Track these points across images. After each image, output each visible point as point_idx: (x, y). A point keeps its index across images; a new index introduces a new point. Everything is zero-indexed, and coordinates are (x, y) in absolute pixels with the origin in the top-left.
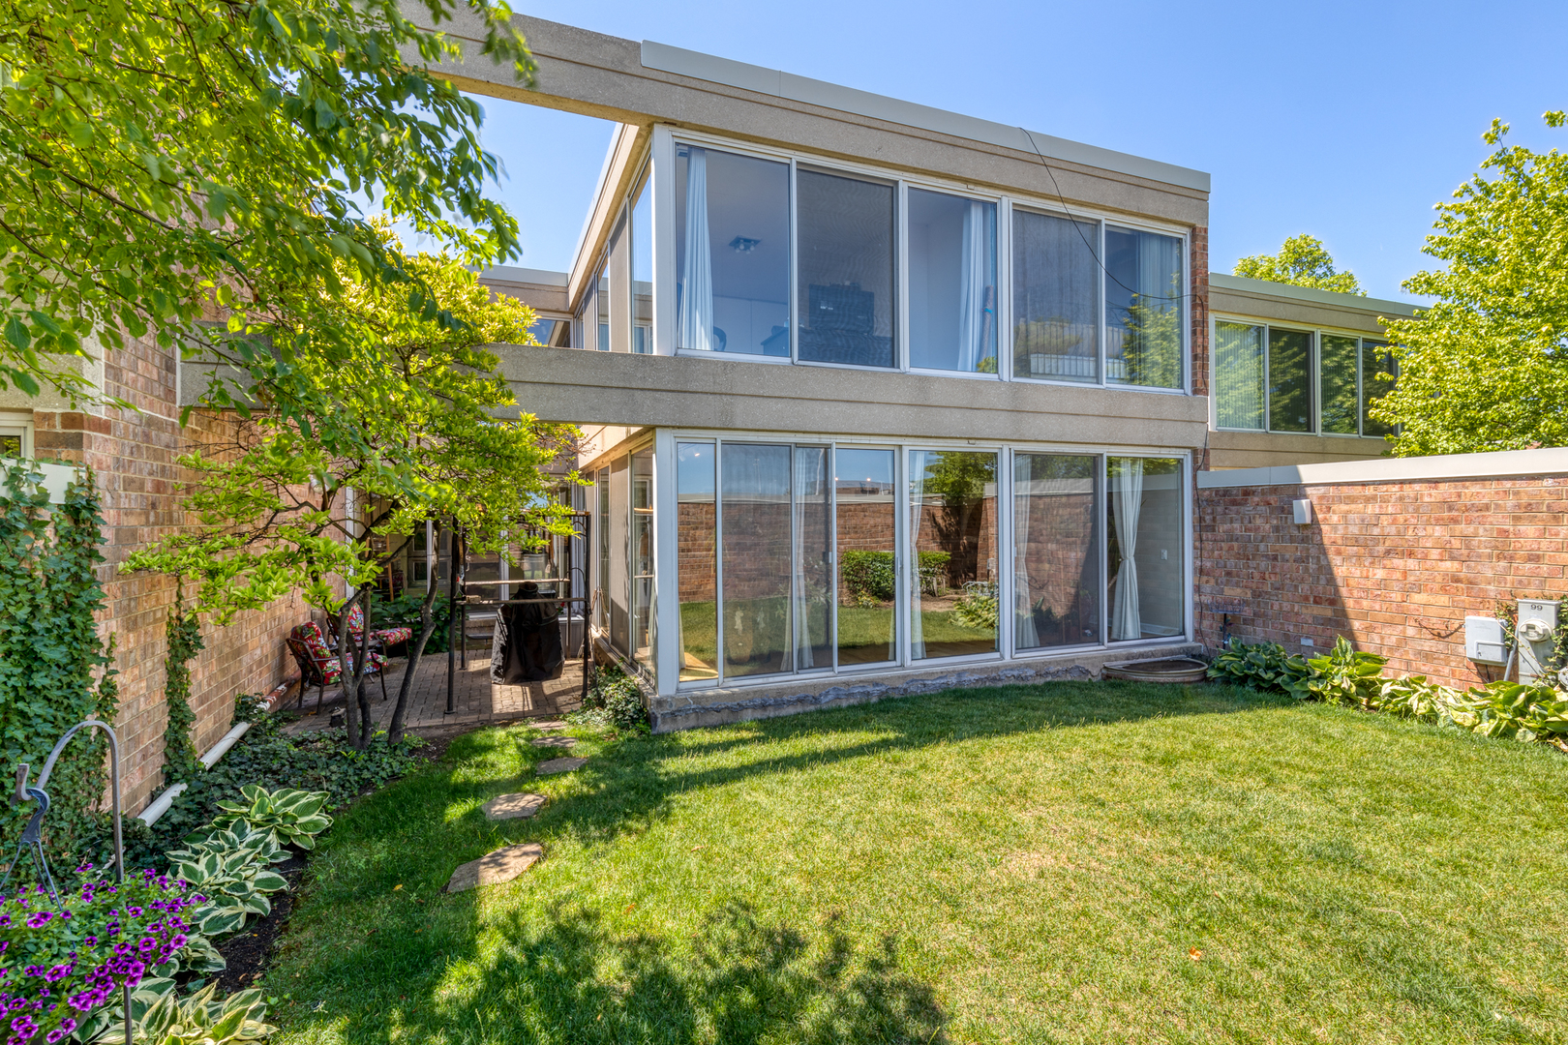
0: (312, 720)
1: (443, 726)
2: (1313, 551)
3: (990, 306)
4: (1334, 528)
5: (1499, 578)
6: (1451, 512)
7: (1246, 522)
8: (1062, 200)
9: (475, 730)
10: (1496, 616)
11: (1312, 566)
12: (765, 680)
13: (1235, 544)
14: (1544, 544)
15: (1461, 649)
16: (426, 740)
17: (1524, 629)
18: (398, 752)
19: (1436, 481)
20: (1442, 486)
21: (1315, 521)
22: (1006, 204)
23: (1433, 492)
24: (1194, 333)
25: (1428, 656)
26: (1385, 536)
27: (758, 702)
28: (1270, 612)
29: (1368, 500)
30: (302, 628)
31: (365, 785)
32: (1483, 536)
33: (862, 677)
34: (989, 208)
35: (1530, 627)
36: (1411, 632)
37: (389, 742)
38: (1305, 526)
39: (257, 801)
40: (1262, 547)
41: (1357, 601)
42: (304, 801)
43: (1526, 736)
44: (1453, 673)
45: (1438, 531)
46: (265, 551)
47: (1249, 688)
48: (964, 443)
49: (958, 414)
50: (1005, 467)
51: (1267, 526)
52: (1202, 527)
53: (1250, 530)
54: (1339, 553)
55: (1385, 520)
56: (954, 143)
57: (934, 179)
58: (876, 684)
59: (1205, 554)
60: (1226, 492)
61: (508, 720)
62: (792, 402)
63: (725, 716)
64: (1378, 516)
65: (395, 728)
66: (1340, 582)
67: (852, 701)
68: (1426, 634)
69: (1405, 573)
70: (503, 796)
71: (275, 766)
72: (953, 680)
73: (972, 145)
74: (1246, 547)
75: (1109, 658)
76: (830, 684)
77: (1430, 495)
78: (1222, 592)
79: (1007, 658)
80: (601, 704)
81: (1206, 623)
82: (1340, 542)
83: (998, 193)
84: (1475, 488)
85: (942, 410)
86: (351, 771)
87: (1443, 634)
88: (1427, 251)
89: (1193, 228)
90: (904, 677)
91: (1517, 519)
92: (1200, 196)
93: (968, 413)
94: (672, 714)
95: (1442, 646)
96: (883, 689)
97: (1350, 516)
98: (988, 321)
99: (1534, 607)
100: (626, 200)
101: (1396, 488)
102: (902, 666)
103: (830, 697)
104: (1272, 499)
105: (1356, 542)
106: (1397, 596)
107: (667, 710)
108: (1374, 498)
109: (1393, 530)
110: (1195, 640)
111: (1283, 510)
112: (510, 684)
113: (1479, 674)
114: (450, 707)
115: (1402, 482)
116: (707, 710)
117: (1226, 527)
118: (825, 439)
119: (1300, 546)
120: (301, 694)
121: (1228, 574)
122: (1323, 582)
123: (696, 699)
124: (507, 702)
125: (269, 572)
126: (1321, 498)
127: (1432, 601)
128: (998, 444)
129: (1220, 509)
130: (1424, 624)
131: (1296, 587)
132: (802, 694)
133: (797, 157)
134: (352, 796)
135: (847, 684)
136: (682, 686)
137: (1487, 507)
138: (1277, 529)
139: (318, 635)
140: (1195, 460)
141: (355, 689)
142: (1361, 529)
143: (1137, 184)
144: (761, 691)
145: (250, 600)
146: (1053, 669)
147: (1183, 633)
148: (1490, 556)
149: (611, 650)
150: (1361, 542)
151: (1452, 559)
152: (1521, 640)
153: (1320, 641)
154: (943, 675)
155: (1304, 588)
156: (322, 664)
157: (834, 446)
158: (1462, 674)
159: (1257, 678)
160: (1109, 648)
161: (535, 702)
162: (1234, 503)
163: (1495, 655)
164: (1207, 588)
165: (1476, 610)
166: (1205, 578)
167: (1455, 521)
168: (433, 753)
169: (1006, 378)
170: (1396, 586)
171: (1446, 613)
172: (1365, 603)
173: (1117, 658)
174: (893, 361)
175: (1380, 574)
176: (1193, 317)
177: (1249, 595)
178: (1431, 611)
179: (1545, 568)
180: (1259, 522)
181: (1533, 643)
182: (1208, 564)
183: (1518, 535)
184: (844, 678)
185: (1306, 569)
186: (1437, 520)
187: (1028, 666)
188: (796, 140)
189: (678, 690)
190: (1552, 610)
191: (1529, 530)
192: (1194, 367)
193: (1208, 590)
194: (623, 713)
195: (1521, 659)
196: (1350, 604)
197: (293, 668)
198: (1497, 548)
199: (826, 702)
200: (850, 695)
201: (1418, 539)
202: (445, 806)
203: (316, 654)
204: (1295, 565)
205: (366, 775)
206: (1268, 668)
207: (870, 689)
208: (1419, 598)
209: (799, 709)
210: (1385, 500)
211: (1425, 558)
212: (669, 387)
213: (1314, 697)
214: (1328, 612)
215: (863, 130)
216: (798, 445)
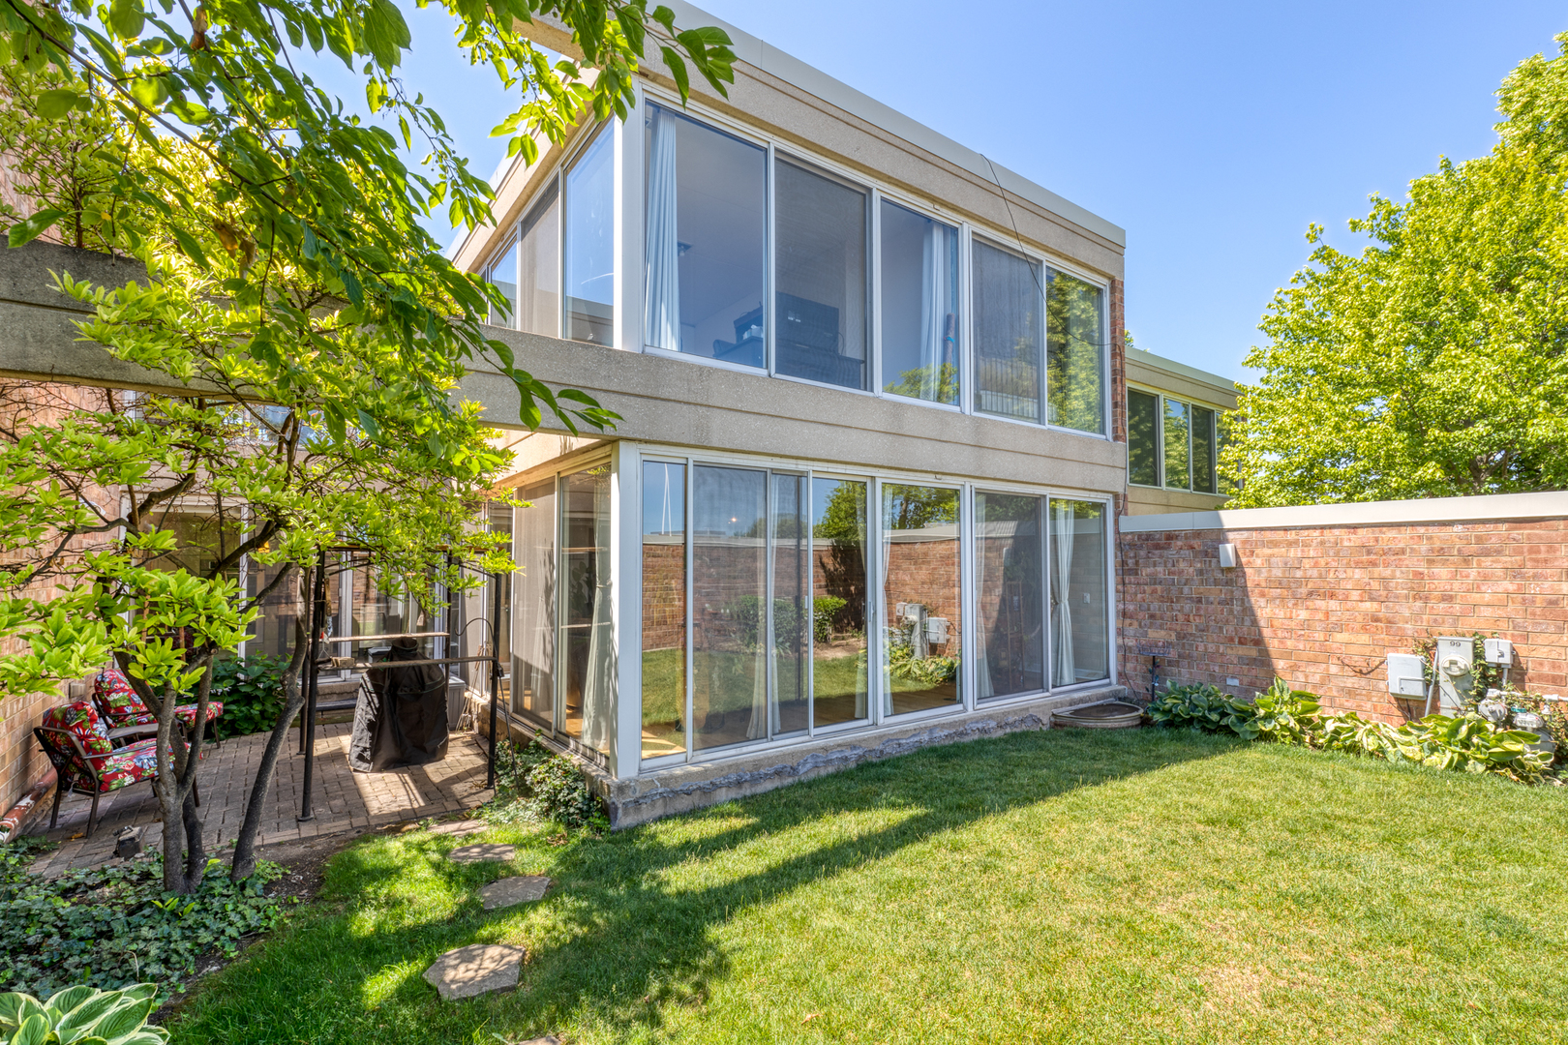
0: (78, 847)
1: (302, 841)
2: (1237, 594)
3: (951, 335)
4: (1258, 571)
5: (1416, 617)
6: (1369, 556)
7: (1169, 565)
8: (1017, 236)
9: (353, 842)
10: (1415, 652)
11: (1237, 608)
12: (738, 751)
13: (1159, 587)
14: (1456, 585)
15: (1382, 685)
16: (283, 865)
17: (1447, 665)
18: (249, 892)
19: (1354, 527)
20: (1361, 532)
21: (1239, 564)
22: (967, 230)
23: (1352, 537)
24: (1114, 381)
25: (1351, 693)
26: (1307, 579)
27: (733, 778)
28: (1195, 654)
29: (1290, 544)
30: (65, 712)
31: (206, 954)
32: (1400, 578)
33: (839, 739)
34: (952, 232)
35: (1453, 663)
36: (1334, 669)
37: (231, 877)
38: (1230, 570)
39: (23, 1025)
40: (1186, 590)
41: (1282, 640)
42: (113, 1009)
43: (1476, 768)
44: (1375, 707)
45: (1358, 573)
46: (55, 593)
47: (1195, 731)
48: (931, 478)
49: (928, 445)
50: (968, 505)
51: (1191, 570)
52: (1125, 570)
53: (1174, 573)
54: (1263, 595)
55: (1307, 563)
56: (925, 158)
57: (904, 192)
58: (853, 746)
59: (1128, 597)
60: (1149, 536)
61: (397, 824)
62: (771, 420)
63: (696, 800)
64: (1300, 560)
65: (241, 854)
66: (1262, 623)
67: (831, 769)
68: (1348, 671)
69: (1327, 614)
70: (452, 951)
71: (33, 936)
72: (925, 737)
73: (940, 163)
74: (1169, 590)
75: (1056, 705)
76: (808, 751)
77: (1350, 540)
78: (1145, 634)
79: (970, 709)
80: (527, 792)
81: (1129, 665)
82: (1263, 584)
83: (961, 218)
84: (1391, 533)
85: (915, 441)
86: (176, 935)
87: (1365, 671)
88: (1262, 328)
89: (1113, 281)
90: (880, 737)
91: (1430, 562)
92: (1116, 249)
93: (938, 445)
94: (636, 802)
95: (1363, 682)
96: (860, 752)
97: (1273, 560)
98: (950, 350)
99: (1453, 644)
100: (558, 169)
101: (1317, 533)
102: (875, 724)
103: (808, 766)
104: (1196, 543)
105: (1280, 585)
106: (1320, 636)
107: (629, 797)
108: (1296, 543)
109: (1315, 573)
110: (1119, 683)
111: (1206, 554)
112: (380, 771)
113: (1400, 707)
114: (305, 812)
115: (1323, 527)
116: (675, 793)
117: (1150, 570)
118: (802, 466)
119: (1224, 589)
120: (56, 807)
121: (1152, 616)
122: (1247, 623)
123: (664, 781)
124: (385, 798)
125: (68, 629)
126: (1245, 542)
127: (1353, 640)
128: (960, 481)
129: (1142, 553)
130: (1346, 661)
131: (1221, 628)
132: (779, 766)
133: (776, 142)
134: (184, 977)
135: (825, 749)
136: (646, 765)
137: (1403, 551)
138: (1201, 572)
139: (93, 721)
140: (1116, 505)
141: (180, 802)
142: (1284, 572)
143: (1074, 230)
144: (737, 765)
145: (34, 677)
146: (1011, 719)
147: (1108, 676)
148: (1407, 597)
149: (515, 720)
150: (1284, 584)
151: (1372, 599)
152: (1442, 677)
153: (1246, 681)
155: (1228, 630)
156: (98, 763)
157: (811, 475)
158: (1383, 708)
159: (1204, 720)
160: (1054, 695)
161: (425, 795)
162: (1157, 547)
163: (1416, 690)
164: (1130, 631)
165: (1395, 648)
166: (1128, 621)
167: (1374, 564)
168: (300, 886)
169: (967, 412)
170: (1318, 626)
171: (1367, 651)
172: (1289, 643)
173: (1062, 705)
174: (868, 385)
175: (1303, 614)
176: (1113, 366)
177: (1174, 635)
178: (1353, 649)
179: (1458, 607)
180: (1182, 565)
181: (1453, 678)
182: (1131, 607)
183: (1432, 577)
184: (821, 742)
185: (1231, 611)
186: (1357, 563)
187: (990, 717)
188: (777, 122)
189: (640, 771)
190: (1470, 646)
191: (1442, 572)
192: (1114, 414)
193: (1132, 633)
194: (567, 804)
195: (1442, 693)
196: (1273, 645)
197: (43, 769)
198: (1413, 589)
199: (807, 773)
200: (829, 762)
201: (1339, 580)
202: (360, 979)
203: (89, 748)
204: (1220, 607)
205: (205, 937)
206: (1211, 709)
207: (848, 753)
208: (1340, 637)
209: (777, 783)
210: (1306, 545)
211: (1346, 599)
212: (638, 390)
213: (1267, 737)
214: (1253, 652)
215: (843, 126)
216: (775, 472)
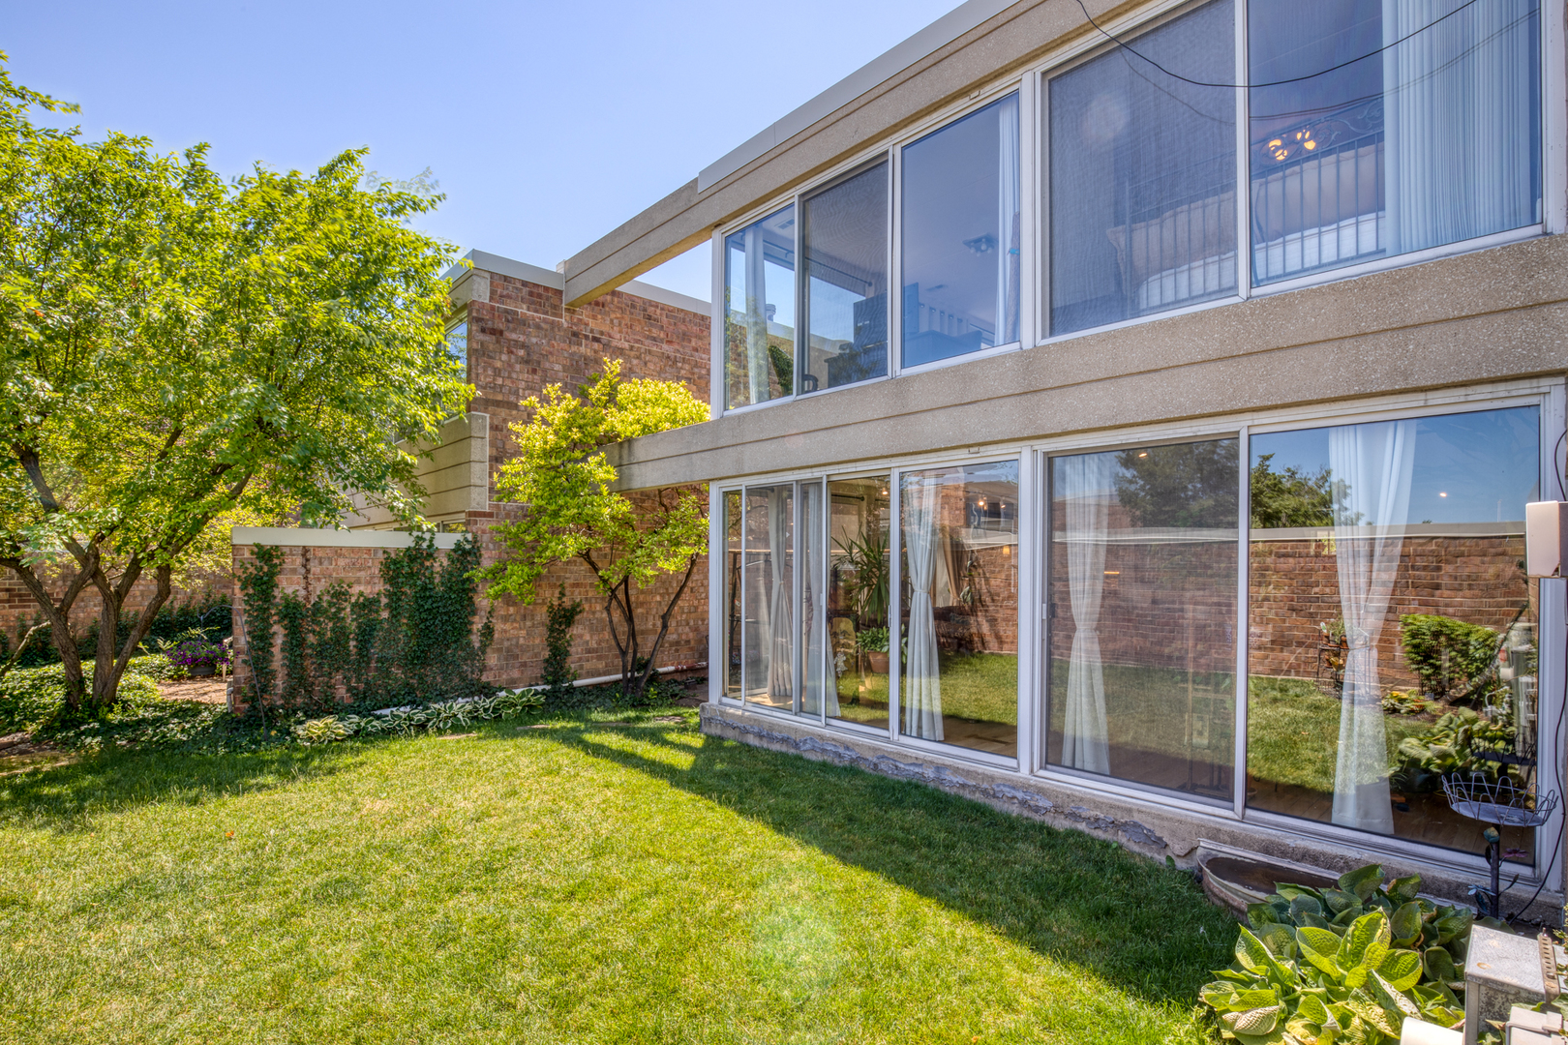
12: (770, 713)
22: (1029, 80)
27: (756, 729)
57: (928, 118)
58: (847, 747)
63: (737, 734)
67: (827, 758)
72: (930, 773)
75: (1215, 836)
76: (808, 733)
79: (1023, 771)
96: (854, 754)
102: (890, 738)
103: (808, 746)
118: (816, 473)
133: (798, 191)
135: (821, 738)
144: (759, 721)
146: (1087, 811)
154: (919, 763)
157: (825, 479)
169: (1028, 346)
174: (882, 371)
184: (832, 733)
187: (1055, 794)
189: (720, 702)
199: (804, 750)
207: (842, 751)
209: (784, 749)
215: (842, 124)
